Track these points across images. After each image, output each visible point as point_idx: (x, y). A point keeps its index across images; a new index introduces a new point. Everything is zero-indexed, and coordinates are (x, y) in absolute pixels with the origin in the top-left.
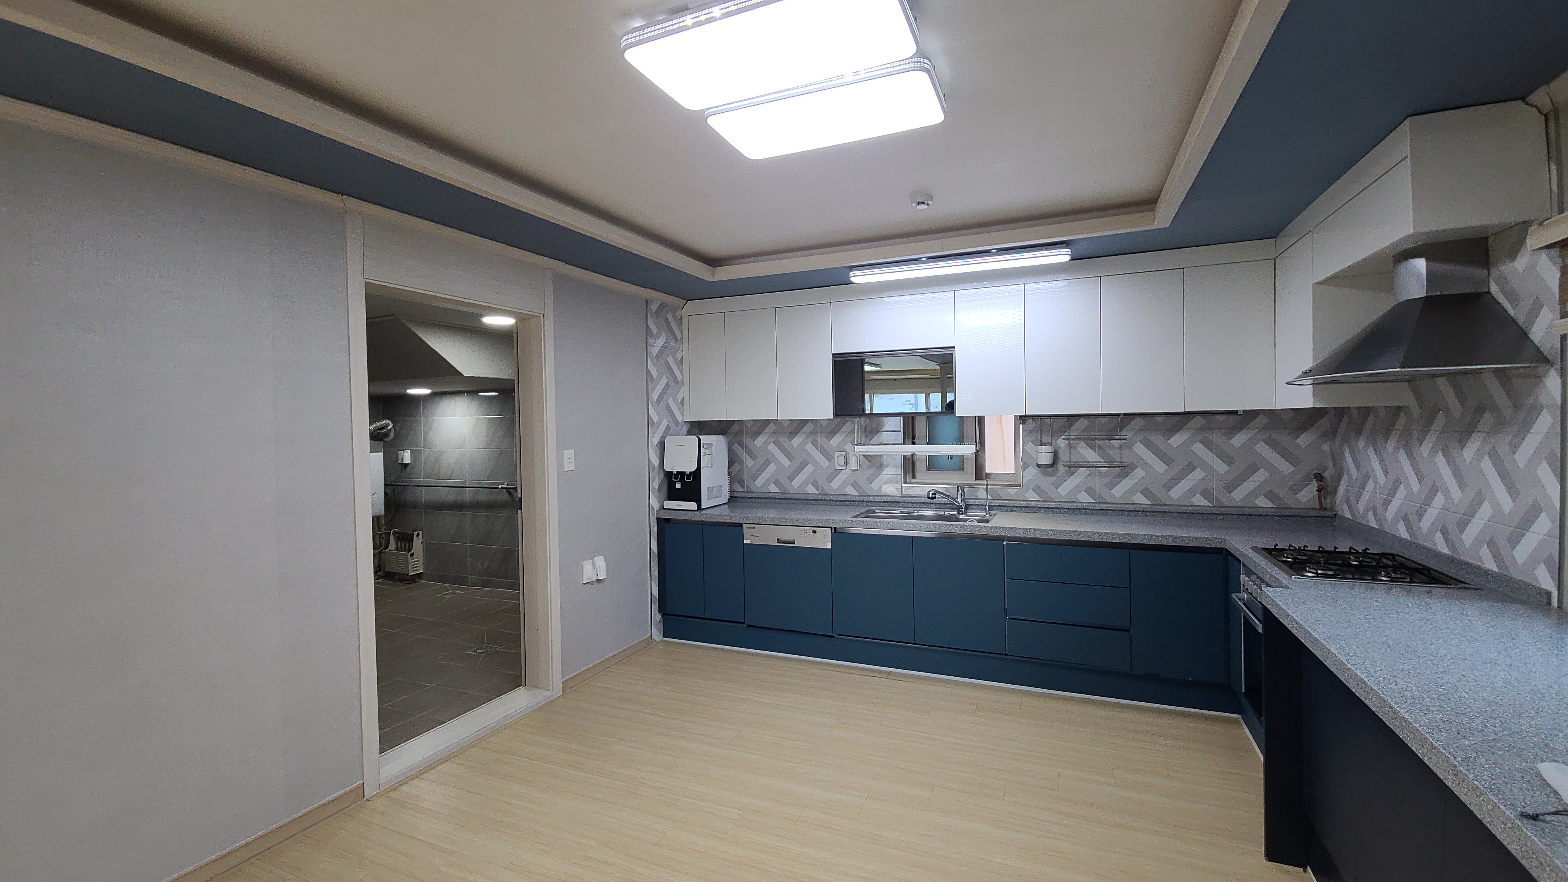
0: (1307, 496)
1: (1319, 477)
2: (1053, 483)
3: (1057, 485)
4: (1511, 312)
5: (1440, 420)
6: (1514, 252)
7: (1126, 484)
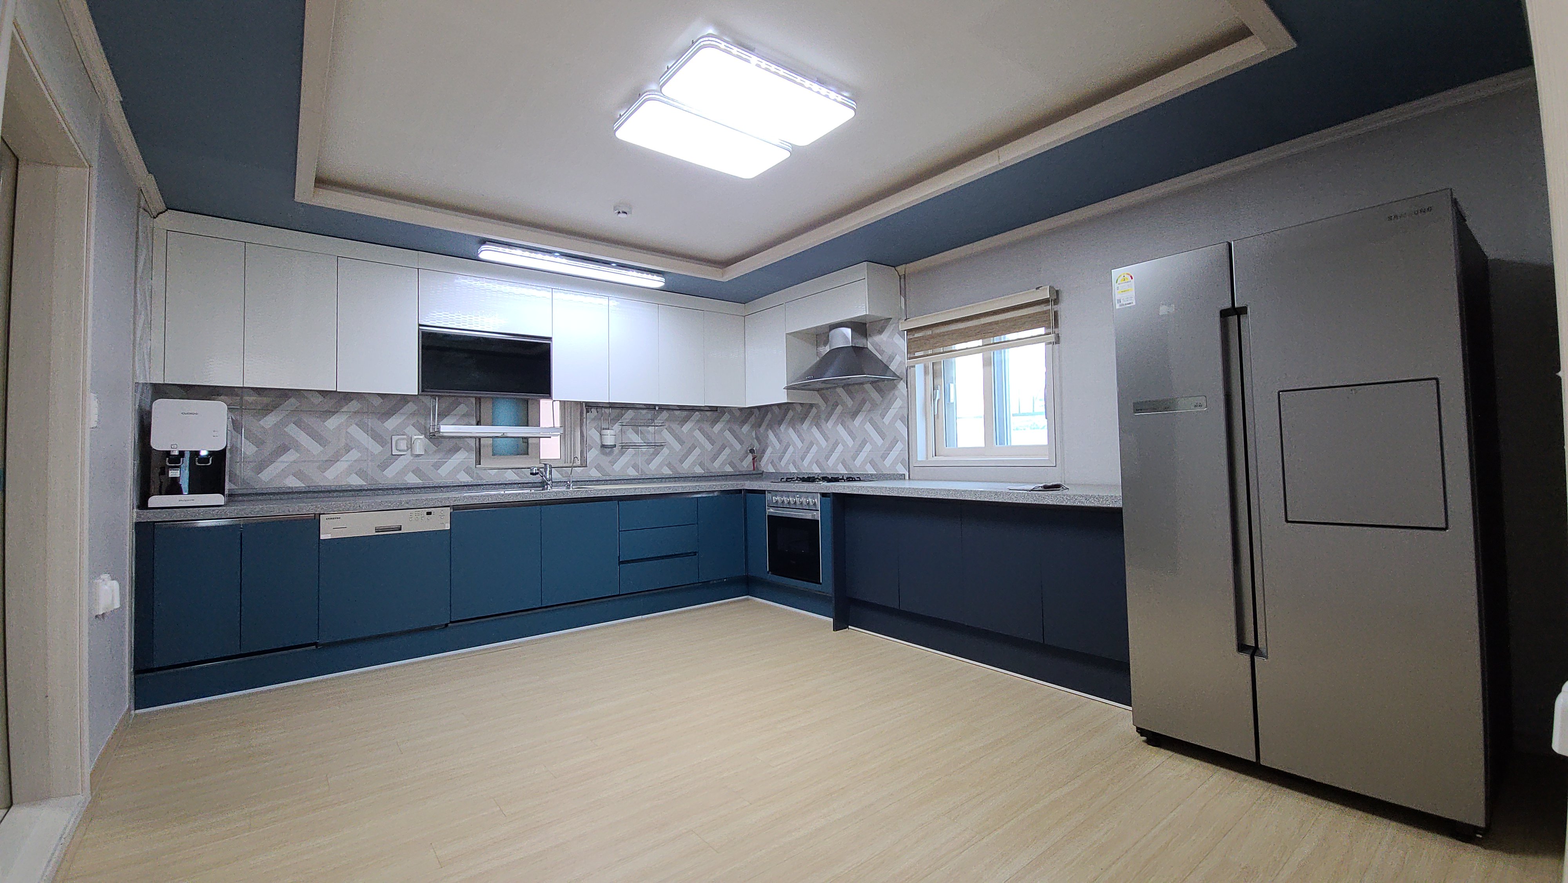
0: (747, 464)
1: (752, 451)
2: (610, 462)
3: (613, 463)
4: (880, 357)
5: (839, 409)
6: (881, 332)
7: (658, 460)
